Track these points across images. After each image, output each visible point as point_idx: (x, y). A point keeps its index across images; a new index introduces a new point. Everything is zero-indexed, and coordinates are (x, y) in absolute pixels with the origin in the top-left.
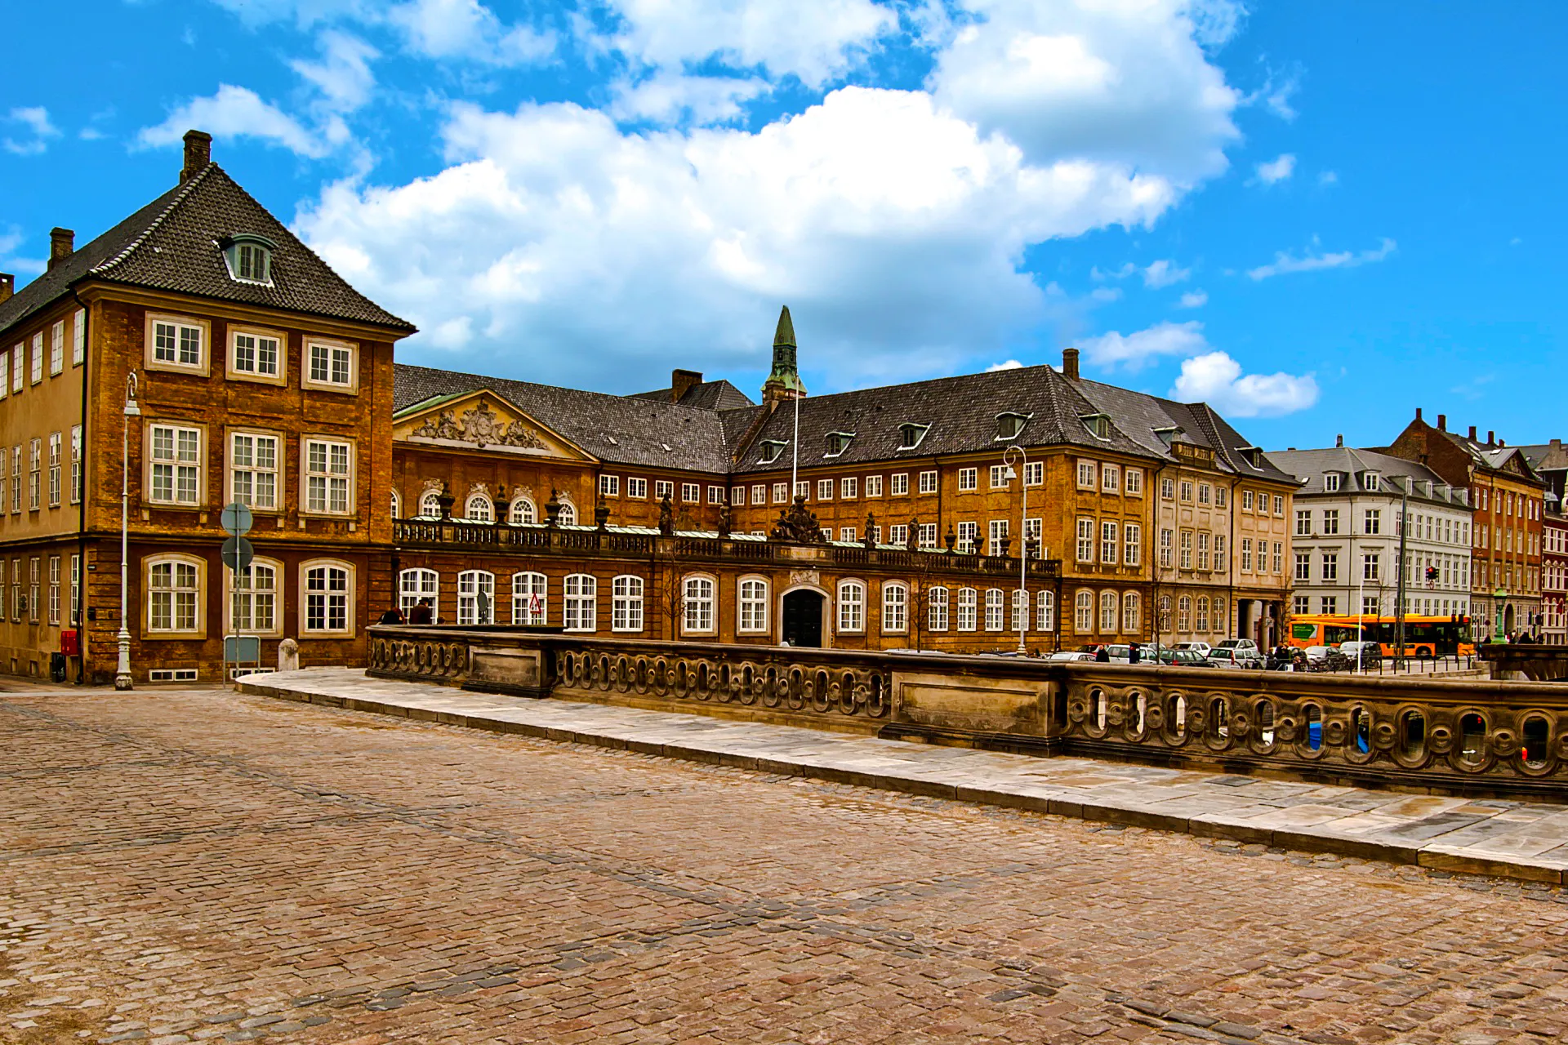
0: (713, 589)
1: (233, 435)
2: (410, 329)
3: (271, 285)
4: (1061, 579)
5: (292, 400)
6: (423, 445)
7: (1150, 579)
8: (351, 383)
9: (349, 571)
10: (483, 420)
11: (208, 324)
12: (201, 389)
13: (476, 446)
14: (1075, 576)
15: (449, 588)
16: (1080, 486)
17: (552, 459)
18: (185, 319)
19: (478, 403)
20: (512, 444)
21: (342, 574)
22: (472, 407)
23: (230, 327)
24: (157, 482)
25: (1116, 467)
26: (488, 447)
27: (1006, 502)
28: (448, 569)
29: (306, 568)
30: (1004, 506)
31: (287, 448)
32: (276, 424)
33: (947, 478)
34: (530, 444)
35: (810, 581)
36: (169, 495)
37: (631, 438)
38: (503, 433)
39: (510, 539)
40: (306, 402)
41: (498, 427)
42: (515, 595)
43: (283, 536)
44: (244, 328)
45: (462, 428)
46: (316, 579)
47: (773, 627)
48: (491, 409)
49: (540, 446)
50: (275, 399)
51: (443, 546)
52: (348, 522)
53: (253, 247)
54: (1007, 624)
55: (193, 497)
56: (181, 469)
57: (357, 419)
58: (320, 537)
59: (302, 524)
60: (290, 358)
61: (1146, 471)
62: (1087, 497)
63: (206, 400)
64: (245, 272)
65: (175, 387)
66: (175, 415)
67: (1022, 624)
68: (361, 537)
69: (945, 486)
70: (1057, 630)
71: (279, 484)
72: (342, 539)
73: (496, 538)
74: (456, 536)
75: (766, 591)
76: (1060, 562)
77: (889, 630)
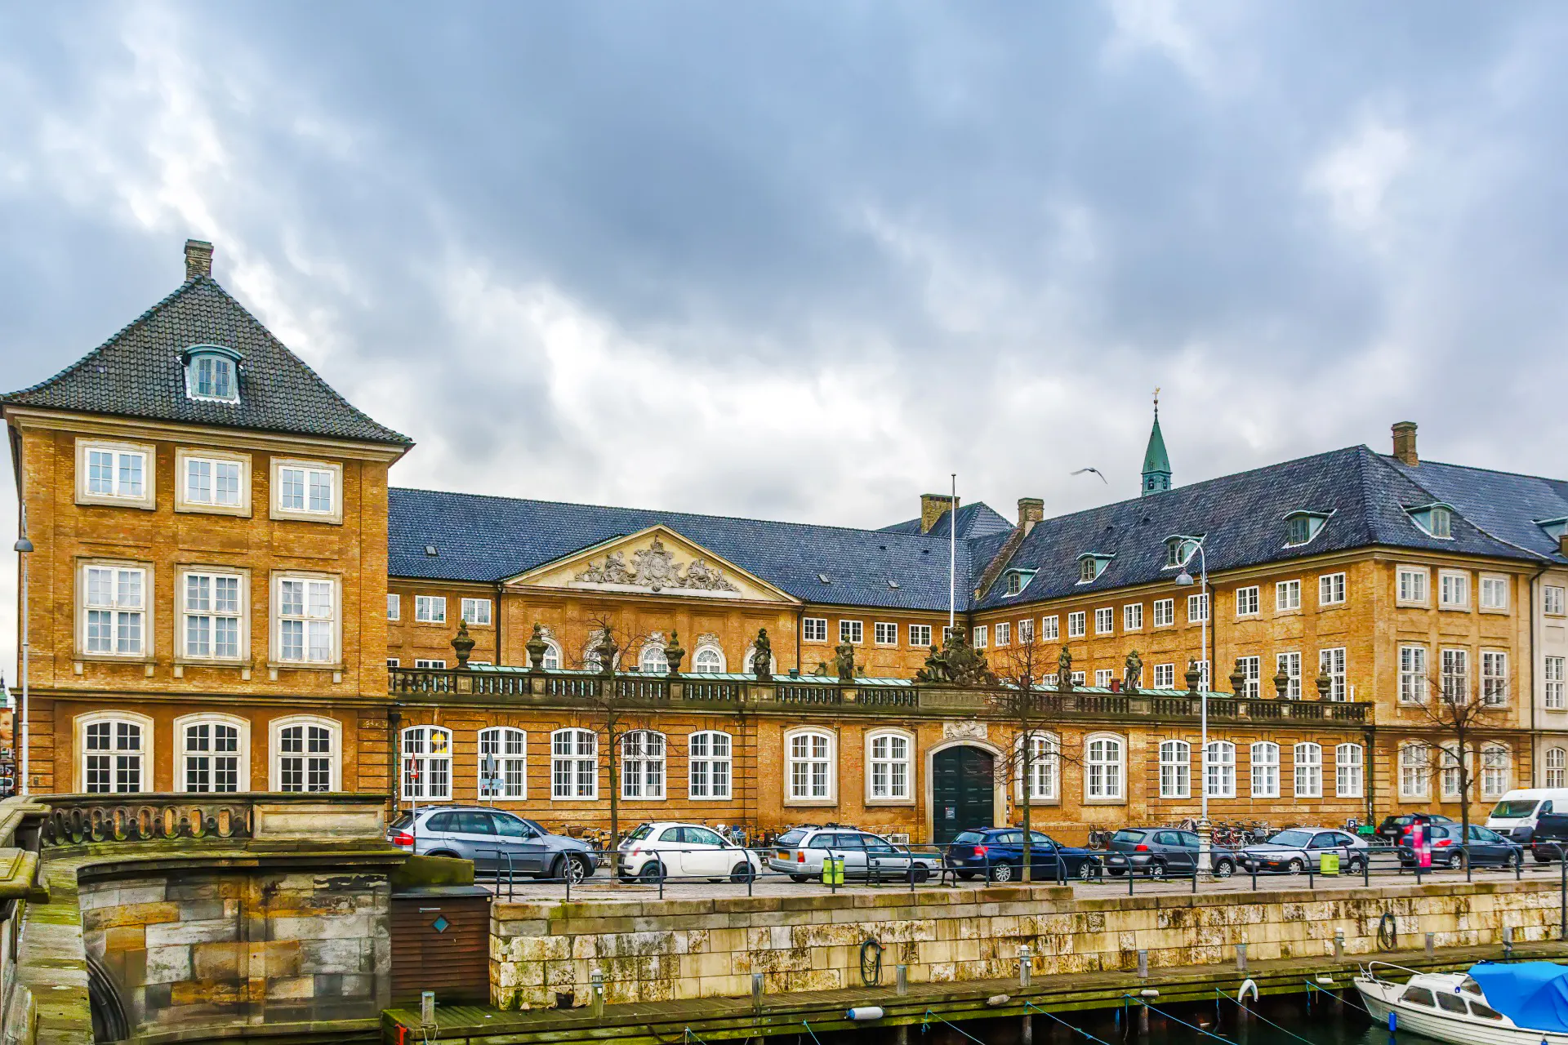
0: (831, 746)
1: (186, 575)
2: (407, 445)
3: (237, 401)
4: (1372, 729)
5: (258, 532)
6: (585, 591)
7: (1525, 724)
8: (333, 510)
9: (335, 729)
10: (658, 560)
11: (152, 449)
12: (144, 523)
13: (649, 590)
14: (1398, 723)
15: (465, 749)
16: (1401, 602)
17: (742, 601)
18: (125, 445)
19: (651, 540)
20: (693, 586)
21: (325, 734)
22: (645, 545)
23: (179, 452)
24: (93, 631)
25: (1465, 575)
26: (664, 591)
27: (1297, 627)
28: (465, 726)
29: (277, 727)
30: (1296, 633)
31: (253, 589)
32: (238, 561)
33: (1221, 601)
34: (715, 586)
35: (977, 734)
36: (107, 644)
37: (849, 574)
38: (682, 574)
39: (548, 689)
40: (277, 534)
41: (676, 568)
42: (554, 756)
43: (249, 690)
44: (196, 452)
45: (632, 571)
46: (291, 740)
47: (919, 794)
48: (668, 547)
49: (728, 587)
50: (235, 531)
51: (459, 699)
52: (332, 671)
53: (214, 359)
54: (1286, 788)
55: (135, 645)
56: (122, 614)
57: (340, 552)
58: (296, 691)
59: (273, 675)
60: (254, 484)
61: (1515, 577)
62: (1414, 615)
63: (151, 536)
64: (204, 388)
65: (112, 522)
66: (114, 555)
67: (1312, 786)
68: (350, 689)
69: (1219, 613)
70: (1370, 797)
71: (242, 630)
72: (326, 692)
73: (529, 689)
74: (475, 687)
75: (909, 749)
76: (1370, 704)
77: (1096, 797)
